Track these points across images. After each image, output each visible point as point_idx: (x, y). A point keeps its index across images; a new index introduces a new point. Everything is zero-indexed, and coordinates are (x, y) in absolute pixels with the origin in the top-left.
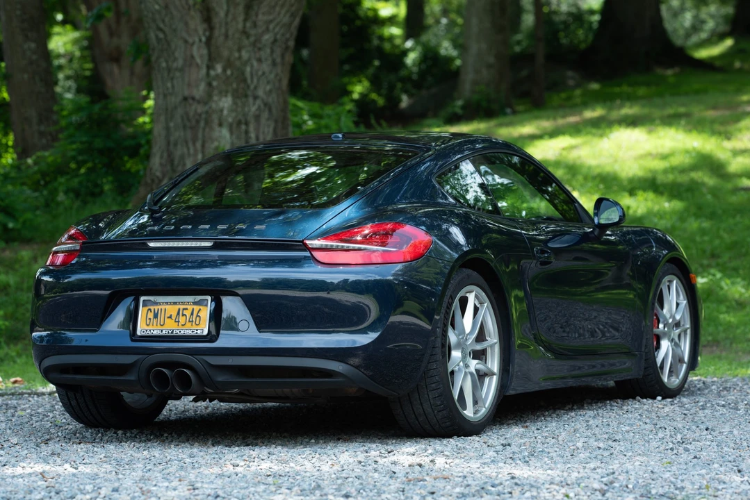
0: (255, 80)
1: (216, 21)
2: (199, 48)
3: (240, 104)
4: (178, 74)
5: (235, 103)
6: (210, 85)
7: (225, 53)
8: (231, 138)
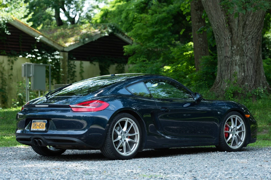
0: (246, 51)
1: (233, 32)
2: (228, 41)
3: (242, 58)
4: (223, 49)
5: (240, 58)
6: (232, 52)
7: (237, 42)
8: (239, 69)
